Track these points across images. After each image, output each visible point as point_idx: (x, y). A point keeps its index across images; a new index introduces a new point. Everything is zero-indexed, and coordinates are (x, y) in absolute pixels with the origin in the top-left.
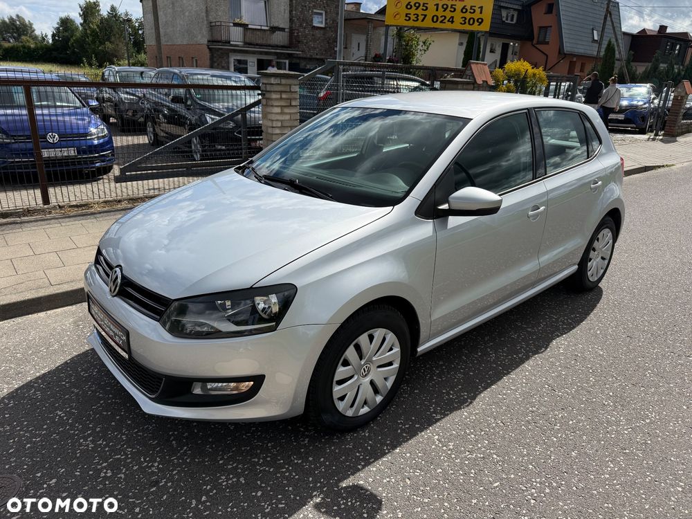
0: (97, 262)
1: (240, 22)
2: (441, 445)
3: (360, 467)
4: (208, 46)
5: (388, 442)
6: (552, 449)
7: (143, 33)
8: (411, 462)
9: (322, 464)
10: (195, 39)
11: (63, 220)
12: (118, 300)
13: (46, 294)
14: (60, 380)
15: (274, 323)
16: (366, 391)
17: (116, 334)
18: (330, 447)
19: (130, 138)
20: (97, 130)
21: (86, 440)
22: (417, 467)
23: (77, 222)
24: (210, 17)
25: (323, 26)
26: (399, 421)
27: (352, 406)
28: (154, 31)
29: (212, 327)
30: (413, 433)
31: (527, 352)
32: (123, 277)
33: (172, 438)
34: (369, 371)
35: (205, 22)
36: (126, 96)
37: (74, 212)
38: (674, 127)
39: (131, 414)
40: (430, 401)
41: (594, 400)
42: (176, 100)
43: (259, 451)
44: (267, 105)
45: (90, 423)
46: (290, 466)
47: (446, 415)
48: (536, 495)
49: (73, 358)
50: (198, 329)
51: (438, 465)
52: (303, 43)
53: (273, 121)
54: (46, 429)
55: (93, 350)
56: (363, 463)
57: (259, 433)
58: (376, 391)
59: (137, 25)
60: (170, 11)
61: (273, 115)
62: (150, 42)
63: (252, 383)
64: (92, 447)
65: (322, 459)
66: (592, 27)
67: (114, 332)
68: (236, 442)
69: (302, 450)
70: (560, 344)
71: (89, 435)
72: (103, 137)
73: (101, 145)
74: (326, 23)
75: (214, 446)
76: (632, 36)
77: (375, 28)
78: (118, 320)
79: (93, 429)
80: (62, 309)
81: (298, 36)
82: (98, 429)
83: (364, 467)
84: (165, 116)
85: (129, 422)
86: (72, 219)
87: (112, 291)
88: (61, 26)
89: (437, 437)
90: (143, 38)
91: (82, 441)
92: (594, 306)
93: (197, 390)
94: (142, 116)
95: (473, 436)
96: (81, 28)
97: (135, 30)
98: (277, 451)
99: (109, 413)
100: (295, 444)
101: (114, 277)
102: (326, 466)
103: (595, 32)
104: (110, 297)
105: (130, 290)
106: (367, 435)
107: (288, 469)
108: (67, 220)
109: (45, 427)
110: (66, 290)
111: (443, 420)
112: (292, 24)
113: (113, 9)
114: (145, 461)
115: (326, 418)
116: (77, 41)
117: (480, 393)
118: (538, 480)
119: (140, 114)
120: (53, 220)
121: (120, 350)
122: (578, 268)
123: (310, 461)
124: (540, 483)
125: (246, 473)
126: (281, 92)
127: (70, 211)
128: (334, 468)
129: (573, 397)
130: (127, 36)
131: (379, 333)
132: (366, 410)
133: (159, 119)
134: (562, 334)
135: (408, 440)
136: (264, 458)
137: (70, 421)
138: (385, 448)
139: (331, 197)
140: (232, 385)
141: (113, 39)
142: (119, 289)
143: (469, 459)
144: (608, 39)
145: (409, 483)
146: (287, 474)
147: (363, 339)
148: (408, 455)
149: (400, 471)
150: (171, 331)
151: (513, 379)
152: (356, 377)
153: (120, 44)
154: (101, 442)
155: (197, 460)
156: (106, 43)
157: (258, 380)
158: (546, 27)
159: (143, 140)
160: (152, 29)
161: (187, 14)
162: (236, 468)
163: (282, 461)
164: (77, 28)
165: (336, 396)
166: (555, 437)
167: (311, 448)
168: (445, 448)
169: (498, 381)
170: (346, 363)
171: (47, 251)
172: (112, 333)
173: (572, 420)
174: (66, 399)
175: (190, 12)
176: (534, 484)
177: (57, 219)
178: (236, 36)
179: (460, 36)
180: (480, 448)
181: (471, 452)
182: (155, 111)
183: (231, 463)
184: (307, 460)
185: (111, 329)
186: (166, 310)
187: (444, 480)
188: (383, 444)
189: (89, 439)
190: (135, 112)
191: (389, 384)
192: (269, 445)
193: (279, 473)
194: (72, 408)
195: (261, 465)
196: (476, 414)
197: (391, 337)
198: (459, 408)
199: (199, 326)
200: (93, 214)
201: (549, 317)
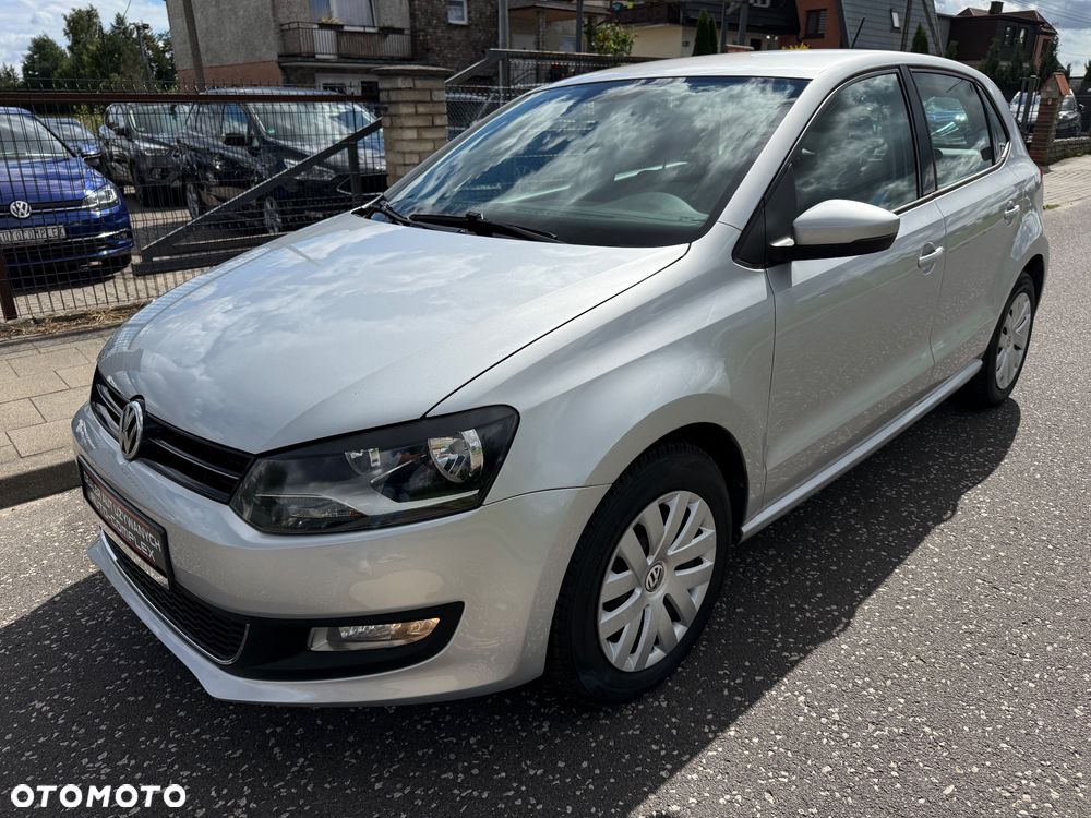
0: (95, 397)
1: (329, 22)
2: (815, 715)
3: (664, 774)
4: (279, 64)
5: (710, 717)
6: (1033, 706)
7: (171, 58)
8: (765, 755)
9: (587, 773)
10: (258, 54)
11: (43, 343)
12: (141, 470)
13: (11, 474)
14: (42, 636)
15: (477, 491)
16: (657, 617)
17: (139, 539)
18: (595, 736)
19: (159, 215)
20: (98, 196)
21: (93, 760)
22: (779, 765)
23: (68, 345)
24: (280, 16)
25: (464, 22)
26: (721, 672)
27: (633, 650)
28: (188, 45)
29: (344, 509)
30: (753, 694)
31: (924, 520)
32: (148, 419)
33: (273, 741)
34: (660, 577)
35: (273, 25)
36: (147, 145)
37: (63, 328)
38: (1044, 149)
39: (183, 697)
40: (770, 626)
41: (1077, 600)
42: (234, 140)
43: (452, 757)
44: (392, 127)
45: (101, 723)
46: (521, 783)
47: (807, 652)
48: (1034, 806)
49: (64, 591)
50: (316, 514)
51: (821, 758)
52: (434, 52)
53: (404, 153)
54: (9, 742)
55: (101, 573)
56: (668, 766)
57: (448, 718)
58: (675, 616)
59: (161, 44)
60: (213, 10)
61: (404, 143)
62: (184, 63)
63: (436, 620)
64: (106, 774)
65: (585, 764)
66: (889, 7)
67: (135, 533)
68: (405, 740)
69: (541, 747)
70: (976, 501)
71: (100, 749)
72: (109, 205)
73: (106, 218)
74: (470, 18)
75: (359, 752)
76: (952, 19)
77: (548, 23)
78: (141, 509)
79: (109, 734)
80: (43, 500)
81: (425, 41)
82: (118, 734)
83: (672, 773)
84: (216, 174)
85: (182, 714)
86: (58, 341)
87: (127, 449)
88: (35, 53)
89: (802, 698)
90: (173, 65)
91: (85, 761)
92: (1013, 432)
93: (320, 644)
94: (178, 178)
95: (872, 690)
96: (68, 54)
97: (159, 53)
98: (491, 753)
99: (140, 698)
100: (524, 735)
101: (129, 420)
102: (595, 778)
103: (895, 16)
104: (121, 461)
105: (164, 445)
106: (664, 704)
107: (517, 790)
108: (50, 342)
109: (9, 737)
110: (50, 464)
111: (804, 662)
112: (415, 21)
113: (120, 20)
114: (220, 796)
115: (589, 680)
116: (65, 74)
117: (860, 603)
118: (1029, 773)
119: (172, 175)
120: (23, 345)
121: (152, 573)
122: (983, 366)
123: (561, 771)
124: (1036, 780)
125: (434, 805)
126: (416, 103)
127: (54, 328)
128: (612, 780)
129: (1035, 599)
130: (146, 61)
131: (677, 500)
132: (657, 655)
133: (207, 179)
134: (975, 484)
135: (747, 708)
136: (466, 771)
137: (61, 722)
138: (707, 730)
139: (556, 238)
140: (395, 627)
141: (122, 68)
142: (140, 445)
143: (878, 740)
144: (916, 25)
145: (771, 801)
146: (519, 802)
147: (650, 514)
148: (756, 740)
149: (748, 777)
150: (254, 523)
151: (912, 571)
152: (638, 592)
153: (136, 75)
154: (125, 761)
155: (327, 786)
156: (113, 75)
157: (450, 613)
158: (818, 12)
159: (181, 216)
160: (185, 42)
161: (241, 13)
162: (411, 797)
163: (504, 775)
164: (63, 54)
165: (604, 634)
166: (1030, 681)
167: (558, 740)
168: (824, 720)
169: (885, 578)
170: (621, 566)
171: (12, 397)
172: (131, 537)
173: (1051, 644)
174: (53, 674)
175: (246, 11)
176: (1024, 782)
177: (31, 341)
178: (325, 44)
179: (683, 30)
180: (892, 716)
181: (878, 724)
182: (199, 165)
183: (399, 786)
184: (556, 770)
185: (130, 529)
186: (242, 479)
187: (842, 789)
188: (701, 722)
189: (100, 758)
190: (165, 173)
191: (697, 599)
192: (472, 740)
193: (501, 799)
194: (63, 692)
195: (461, 787)
196: (866, 645)
197: (698, 506)
198: (828, 637)
199: (316, 508)
200: (96, 330)
201: (942, 455)
